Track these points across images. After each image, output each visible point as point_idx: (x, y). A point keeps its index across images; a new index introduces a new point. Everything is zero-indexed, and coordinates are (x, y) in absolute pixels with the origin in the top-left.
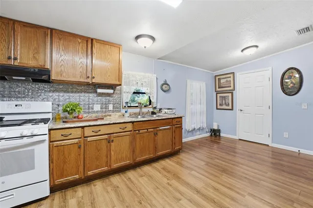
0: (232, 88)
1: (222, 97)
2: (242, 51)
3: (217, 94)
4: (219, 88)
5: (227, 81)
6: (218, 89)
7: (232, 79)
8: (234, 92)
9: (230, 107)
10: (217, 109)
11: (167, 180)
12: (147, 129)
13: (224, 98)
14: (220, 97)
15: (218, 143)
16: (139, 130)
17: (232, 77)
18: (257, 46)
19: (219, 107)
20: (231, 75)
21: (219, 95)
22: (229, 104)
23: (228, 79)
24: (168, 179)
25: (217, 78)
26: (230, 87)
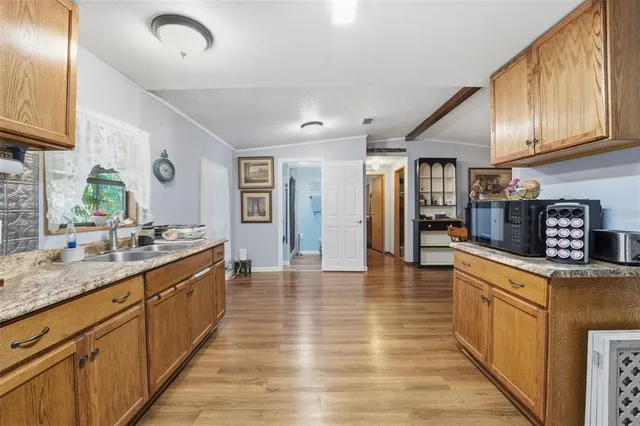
0: (269, 184)
1: (254, 199)
2: (303, 126)
3: (242, 193)
4: (246, 181)
5: (261, 171)
6: (244, 184)
7: (269, 167)
8: (274, 191)
9: (267, 218)
10: (243, 222)
11: (259, 387)
12: (173, 286)
13: (257, 201)
14: (249, 198)
15: (248, 285)
16: (157, 294)
17: (270, 165)
18: (321, 124)
19: (246, 218)
20: (269, 161)
21: (246, 196)
22: (264, 212)
23: (263, 167)
24: (260, 384)
25: (243, 162)
26: (267, 181)
